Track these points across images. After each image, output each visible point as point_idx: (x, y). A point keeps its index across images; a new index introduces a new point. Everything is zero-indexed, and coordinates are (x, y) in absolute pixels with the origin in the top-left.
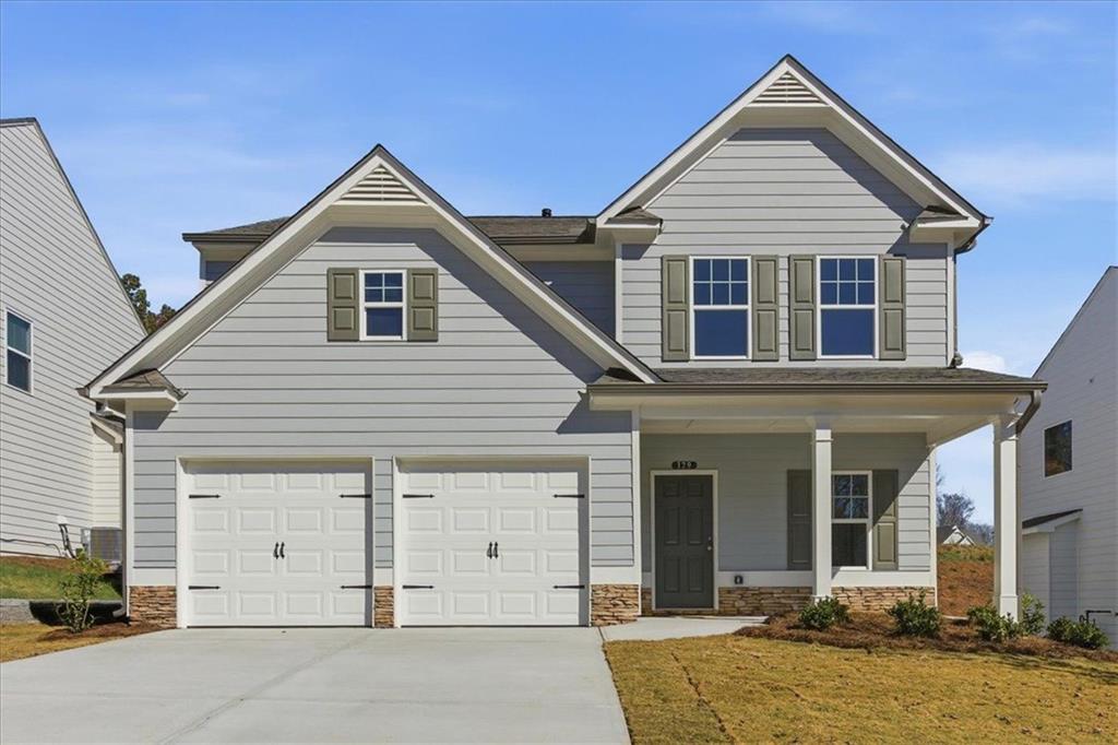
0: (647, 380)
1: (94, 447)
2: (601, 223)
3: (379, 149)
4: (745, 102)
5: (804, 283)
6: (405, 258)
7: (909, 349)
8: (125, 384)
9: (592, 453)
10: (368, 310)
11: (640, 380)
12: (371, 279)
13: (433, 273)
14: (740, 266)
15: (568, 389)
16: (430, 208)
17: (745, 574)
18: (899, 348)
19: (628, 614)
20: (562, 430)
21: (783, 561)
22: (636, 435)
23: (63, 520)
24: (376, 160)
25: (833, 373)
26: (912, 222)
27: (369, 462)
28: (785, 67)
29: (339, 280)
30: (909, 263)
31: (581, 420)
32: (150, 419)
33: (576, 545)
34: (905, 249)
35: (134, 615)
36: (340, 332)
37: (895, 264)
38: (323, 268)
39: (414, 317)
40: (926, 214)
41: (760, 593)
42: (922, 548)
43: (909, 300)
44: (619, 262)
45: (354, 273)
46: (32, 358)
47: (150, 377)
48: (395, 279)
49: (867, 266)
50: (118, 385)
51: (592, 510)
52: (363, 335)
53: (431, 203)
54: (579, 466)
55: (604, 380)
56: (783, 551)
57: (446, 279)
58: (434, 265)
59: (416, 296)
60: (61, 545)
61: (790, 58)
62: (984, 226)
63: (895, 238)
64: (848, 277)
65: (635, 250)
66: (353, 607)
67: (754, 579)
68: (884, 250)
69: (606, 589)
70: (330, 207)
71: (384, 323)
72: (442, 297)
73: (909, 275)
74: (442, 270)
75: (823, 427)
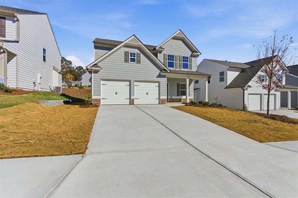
0: (169, 71)
1: (53, 72)
2: (157, 48)
3: (134, 35)
4: (175, 35)
5: (181, 59)
6: (136, 51)
7: (192, 69)
8: (93, 66)
9: (161, 81)
10: (130, 58)
11: (168, 71)
12: (131, 54)
13: (140, 54)
14: (173, 56)
15: (158, 72)
16: (141, 45)
17: (172, 97)
18: (191, 68)
19: (165, 103)
20: (157, 77)
21: (176, 95)
22: (166, 78)
23: (50, 85)
24: (133, 37)
25: (184, 71)
26: (193, 53)
27: (131, 80)
28: (179, 31)
29: (126, 53)
30: (192, 58)
31: (159, 76)
32: (96, 72)
33: (158, 93)
34: (192, 56)
35: (93, 103)
36: (126, 61)
37: (190, 57)
38: (124, 51)
39: (137, 60)
40: (194, 52)
41: (174, 99)
42: (192, 94)
43: (192, 62)
44: (158, 54)
45: (129, 52)
46: (46, 56)
47: (97, 65)
48: (134, 54)
49: (187, 57)
50: (92, 66)
51: (161, 88)
52: (130, 62)
53: (141, 44)
54: (159, 82)
55: (163, 71)
56: (176, 93)
57: (142, 55)
58: (140, 52)
59: (137, 56)
60: (50, 89)
61: (180, 30)
62: (201, 54)
63: (191, 54)
64: (185, 59)
65: (160, 52)
66: (128, 102)
67: (173, 97)
68: (189, 56)
69: (163, 99)
70: (127, 43)
71: (133, 60)
72: (141, 57)
73: (192, 59)
74: (141, 53)
75: (188, 79)
